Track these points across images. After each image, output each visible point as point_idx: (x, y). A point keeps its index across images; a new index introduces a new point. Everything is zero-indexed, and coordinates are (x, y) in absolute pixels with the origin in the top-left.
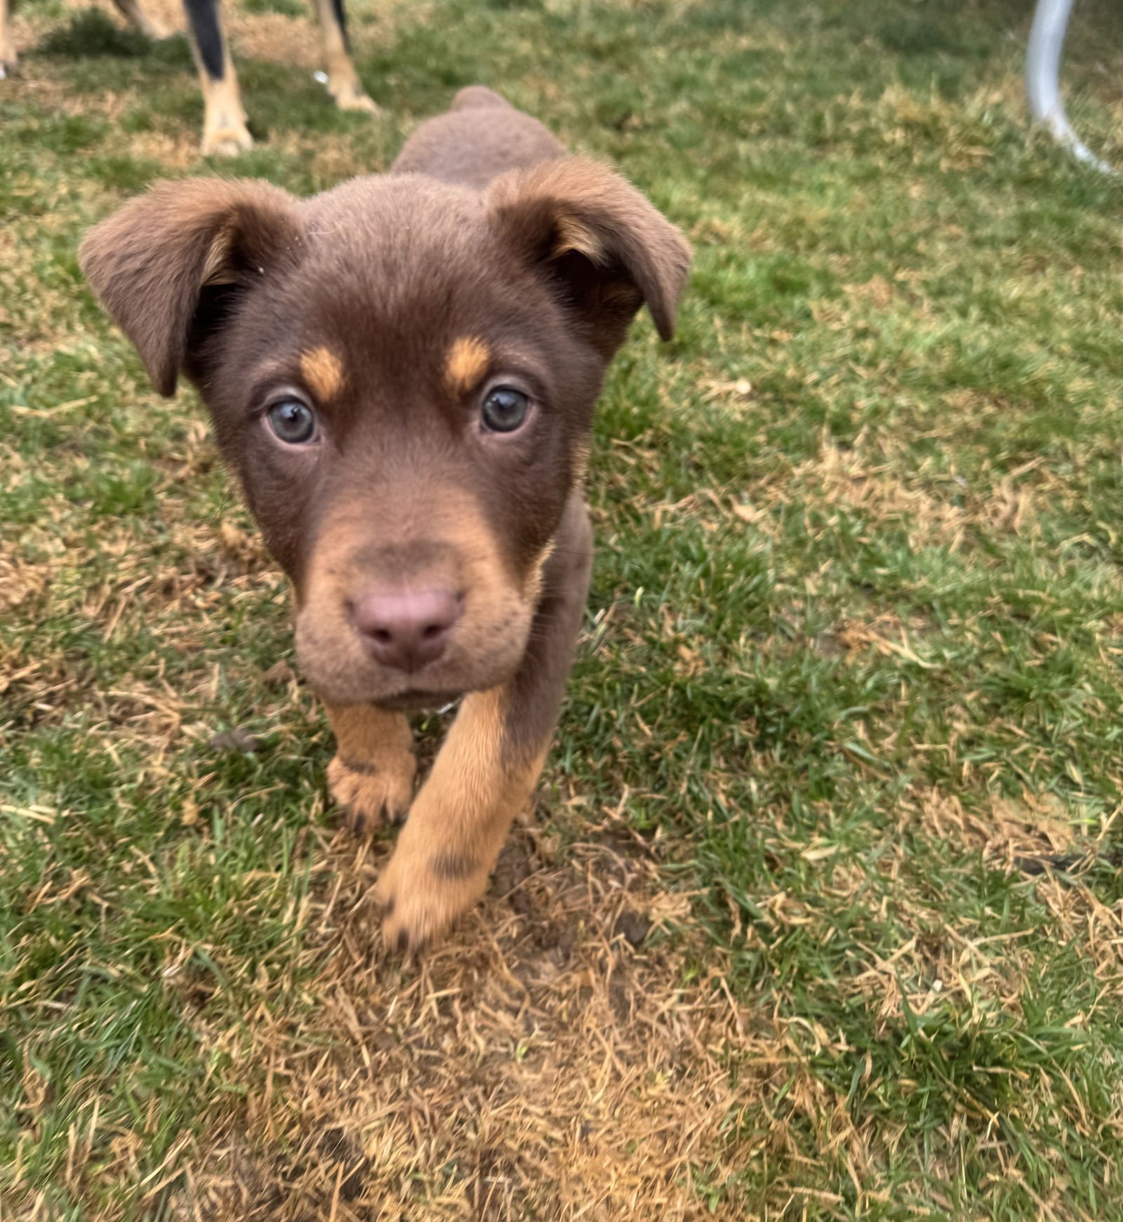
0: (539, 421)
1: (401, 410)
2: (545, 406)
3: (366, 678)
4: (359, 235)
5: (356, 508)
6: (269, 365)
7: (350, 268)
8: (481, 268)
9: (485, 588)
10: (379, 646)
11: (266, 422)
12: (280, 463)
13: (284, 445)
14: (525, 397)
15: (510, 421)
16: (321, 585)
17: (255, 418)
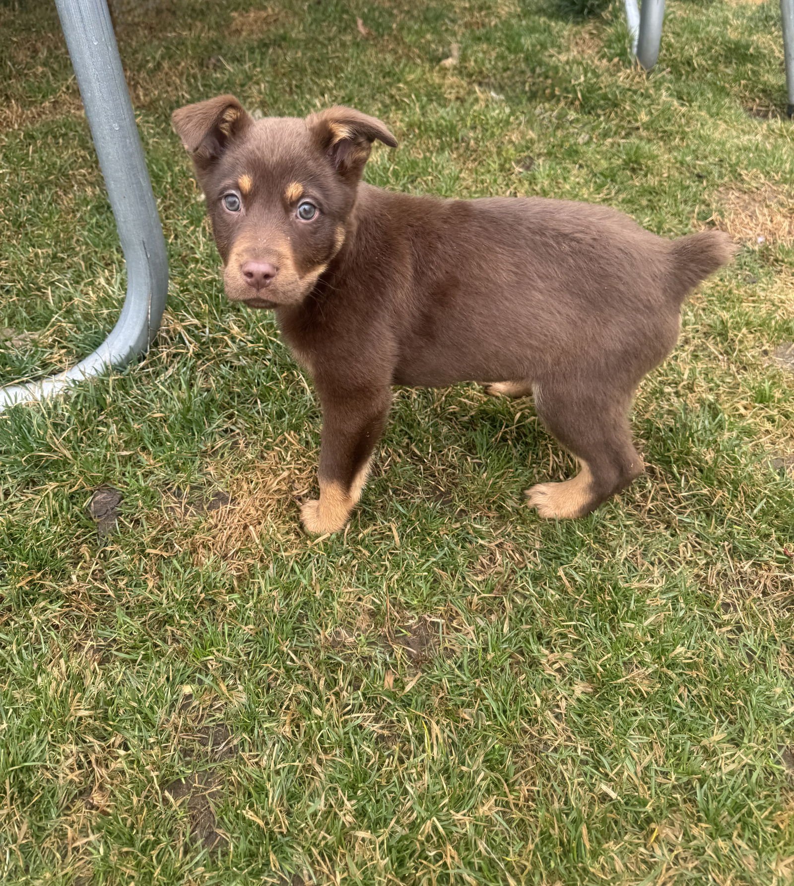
0: (319, 218)
1: (268, 203)
2: (322, 212)
3: (244, 292)
4: (264, 137)
5: (248, 234)
6: (228, 182)
7: (258, 149)
8: (305, 154)
9: (286, 268)
10: (249, 280)
11: (223, 202)
12: (225, 216)
13: (228, 211)
14: (315, 207)
15: (309, 216)
16: (233, 259)
17: (220, 199)
